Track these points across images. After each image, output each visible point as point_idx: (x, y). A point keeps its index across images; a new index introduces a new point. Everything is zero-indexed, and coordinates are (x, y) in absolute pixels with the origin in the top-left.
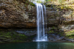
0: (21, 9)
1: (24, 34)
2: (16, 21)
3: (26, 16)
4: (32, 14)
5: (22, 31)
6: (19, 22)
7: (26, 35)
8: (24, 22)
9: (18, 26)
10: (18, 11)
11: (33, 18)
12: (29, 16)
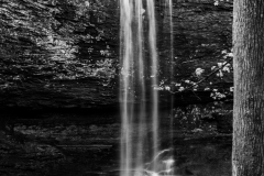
0: (34, 11)
1: (53, 143)
2: (8, 73)
3: (61, 49)
4: (96, 34)
5: (44, 126)
6: (27, 81)
7: (65, 147)
8: (50, 77)
9: (21, 103)
10: (16, 22)
11: (104, 57)
12: (81, 43)
